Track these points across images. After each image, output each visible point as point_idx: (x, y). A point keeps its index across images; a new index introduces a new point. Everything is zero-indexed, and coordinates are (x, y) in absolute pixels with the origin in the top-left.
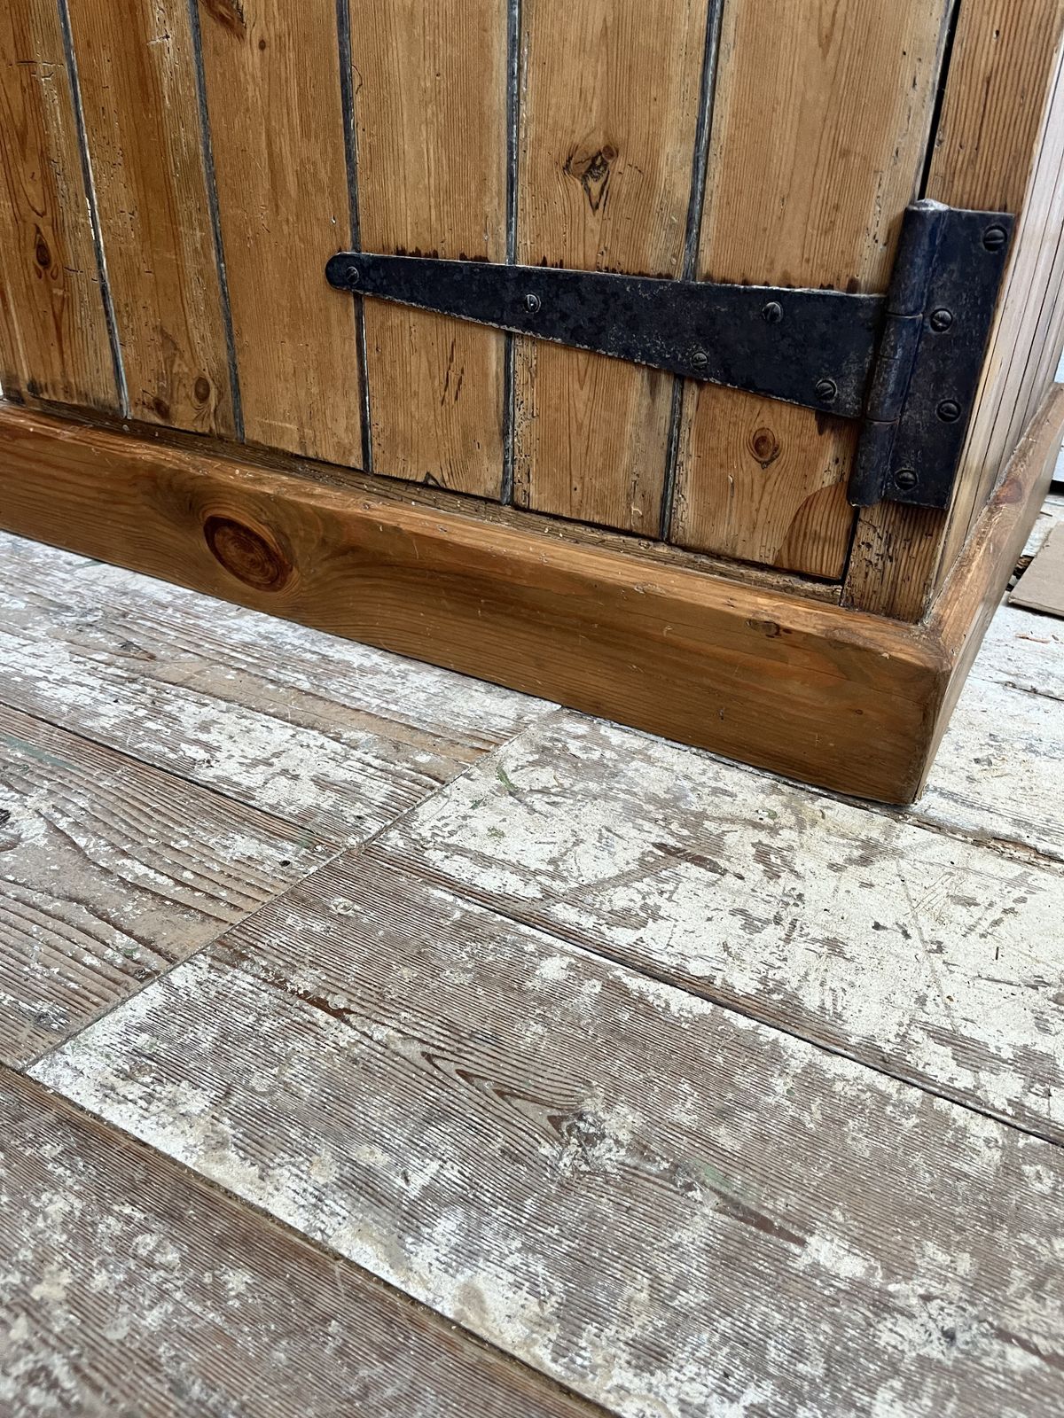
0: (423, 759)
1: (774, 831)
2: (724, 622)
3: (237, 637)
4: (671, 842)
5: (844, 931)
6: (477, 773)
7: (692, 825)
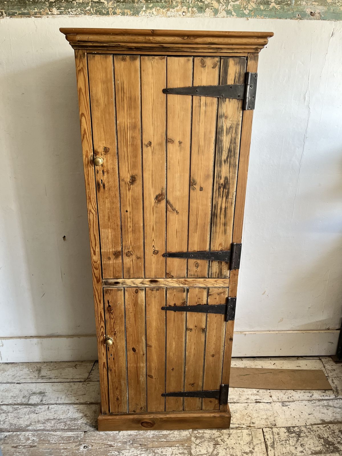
0: (186, 445)
1: (221, 437)
2: (210, 417)
3: (151, 436)
4: (214, 443)
5: (232, 446)
6: (192, 444)
7: (214, 440)
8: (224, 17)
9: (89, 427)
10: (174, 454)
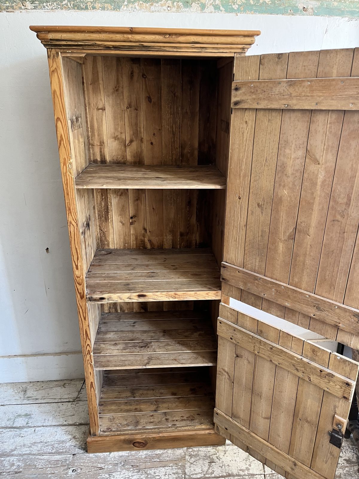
0: (180, 464)
1: (216, 454)
2: (205, 434)
3: (143, 457)
4: (209, 461)
5: (228, 463)
6: (186, 463)
7: (210, 458)
8: (211, 12)
9: (78, 449)
10: (168, 475)
